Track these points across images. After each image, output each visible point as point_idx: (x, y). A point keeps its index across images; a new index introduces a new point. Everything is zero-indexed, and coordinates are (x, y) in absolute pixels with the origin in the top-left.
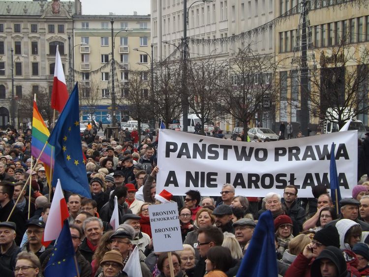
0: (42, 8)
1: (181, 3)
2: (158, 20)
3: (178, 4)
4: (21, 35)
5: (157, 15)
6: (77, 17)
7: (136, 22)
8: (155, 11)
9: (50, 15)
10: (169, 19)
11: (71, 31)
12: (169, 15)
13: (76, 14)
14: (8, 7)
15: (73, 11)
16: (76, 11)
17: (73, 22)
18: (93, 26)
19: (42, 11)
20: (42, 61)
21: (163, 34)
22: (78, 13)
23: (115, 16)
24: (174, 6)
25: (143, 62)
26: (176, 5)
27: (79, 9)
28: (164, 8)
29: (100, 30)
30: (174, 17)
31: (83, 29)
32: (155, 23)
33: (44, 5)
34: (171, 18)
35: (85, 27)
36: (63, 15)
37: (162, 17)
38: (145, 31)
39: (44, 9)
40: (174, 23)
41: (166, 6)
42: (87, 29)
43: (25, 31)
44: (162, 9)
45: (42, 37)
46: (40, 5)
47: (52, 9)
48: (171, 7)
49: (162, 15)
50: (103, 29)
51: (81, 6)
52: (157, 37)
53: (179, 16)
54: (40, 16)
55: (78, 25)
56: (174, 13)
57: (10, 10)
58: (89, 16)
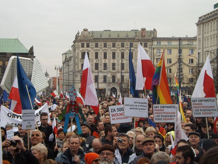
0: (136, 34)
1: (215, 30)
2: (201, 40)
3: (214, 30)
4: (125, 49)
5: (201, 36)
6: (155, 39)
7: (187, 41)
8: (199, 35)
9: (140, 38)
10: (208, 39)
11: (151, 46)
12: (208, 37)
13: (154, 37)
14: (118, 34)
15: (153, 36)
16: (154, 36)
17: (153, 41)
18: (163, 43)
19: (136, 36)
20: (135, 62)
21: (204, 47)
22: (155, 37)
23: (175, 38)
24: (211, 31)
25: (191, 63)
26: (212, 31)
27: (155, 34)
28: (205, 33)
29: (167, 45)
30: (211, 38)
31: (158, 45)
32: (200, 41)
33: (137, 33)
34: (209, 38)
35: (159, 44)
36: (147, 38)
37: (204, 38)
38: (192, 46)
39: (137, 35)
40: (211, 41)
41: (207, 31)
42: (160, 45)
43: (127, 46)
44: (204, 34)
45: (135, 50)
46: (135, 33)
47: (141, 35)
48: (209, 32)
49: (204, 37)
50: (168, 45)
51: (156, 33)
52: (200, 49)
53: (214, 37)
54: (135, 38)
55: (155, 43)
56: (211, 36)
57: (119, 35)
58: (161, 38)
